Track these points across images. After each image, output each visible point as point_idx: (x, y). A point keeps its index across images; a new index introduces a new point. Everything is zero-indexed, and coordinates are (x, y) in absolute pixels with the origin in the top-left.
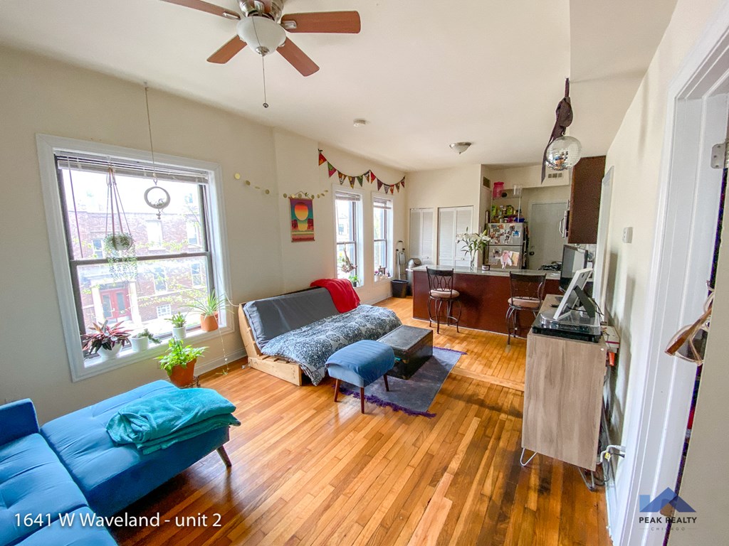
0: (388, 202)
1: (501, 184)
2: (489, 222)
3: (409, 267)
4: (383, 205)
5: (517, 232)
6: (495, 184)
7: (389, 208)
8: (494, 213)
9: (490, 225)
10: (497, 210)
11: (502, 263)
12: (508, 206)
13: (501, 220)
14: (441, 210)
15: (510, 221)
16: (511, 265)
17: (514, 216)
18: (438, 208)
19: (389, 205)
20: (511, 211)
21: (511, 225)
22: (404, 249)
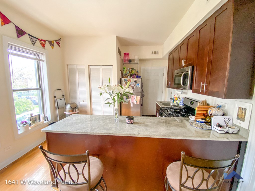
0: (40, 55)
1: (128, 54)
2: (122, 78)
3: (67, 110)
4: (35, 57)
5: (138, 84)
6: (125, 54)
7: (43, 61)
8: (124, 72)
9: (123, 79)
10: (126, 71)
11: (131, 103)
12: (132, 68)
13: (129, 77)
14: (91, 67)
15: (134, 78)
16: (136, 104)
17: (136, 75)
18: (89, 66)
19: (42, 57)
20: (134, 71)
21: (135, 79)
22: (63, 96)
